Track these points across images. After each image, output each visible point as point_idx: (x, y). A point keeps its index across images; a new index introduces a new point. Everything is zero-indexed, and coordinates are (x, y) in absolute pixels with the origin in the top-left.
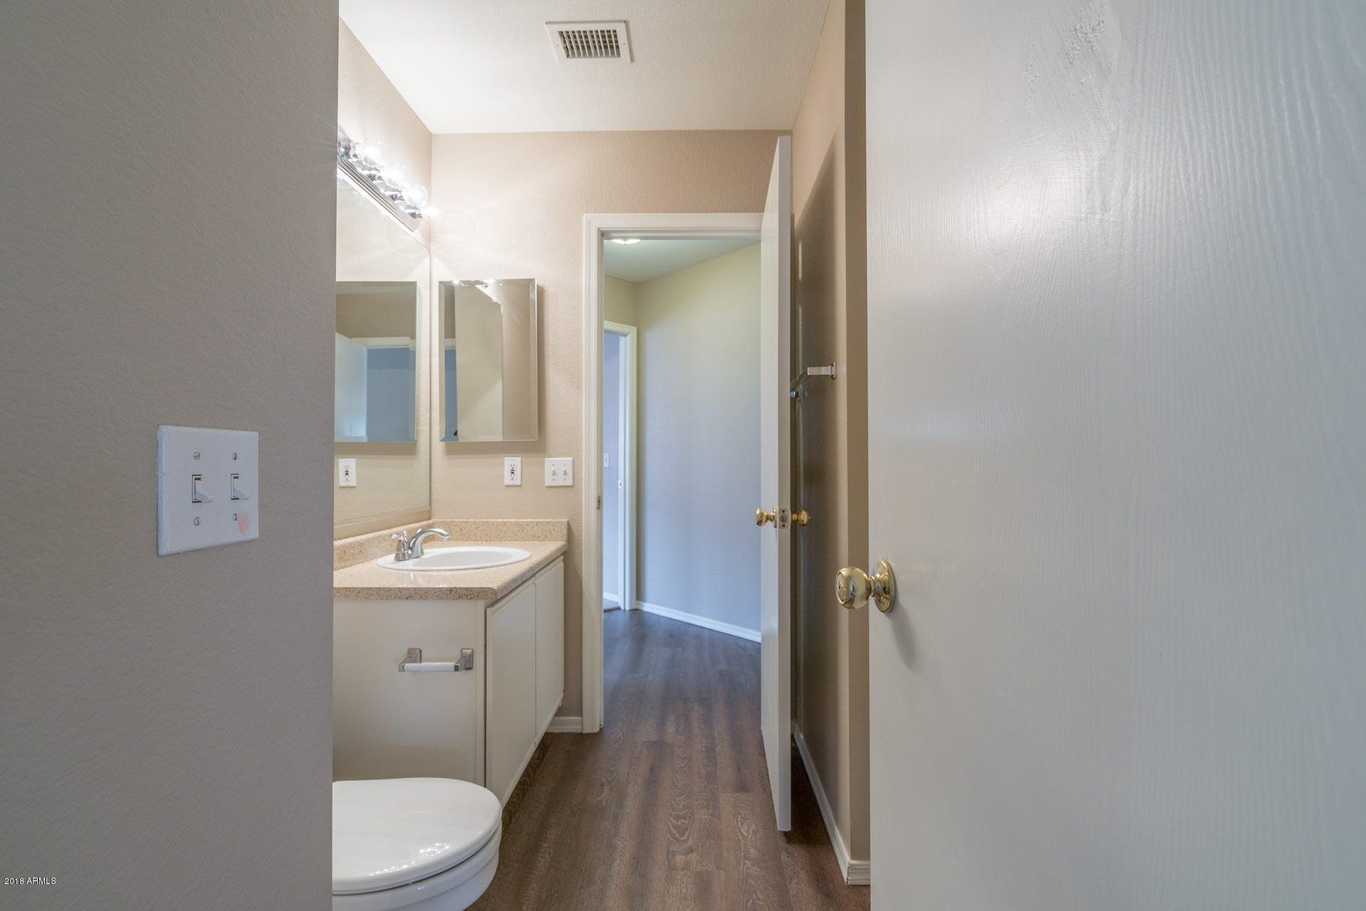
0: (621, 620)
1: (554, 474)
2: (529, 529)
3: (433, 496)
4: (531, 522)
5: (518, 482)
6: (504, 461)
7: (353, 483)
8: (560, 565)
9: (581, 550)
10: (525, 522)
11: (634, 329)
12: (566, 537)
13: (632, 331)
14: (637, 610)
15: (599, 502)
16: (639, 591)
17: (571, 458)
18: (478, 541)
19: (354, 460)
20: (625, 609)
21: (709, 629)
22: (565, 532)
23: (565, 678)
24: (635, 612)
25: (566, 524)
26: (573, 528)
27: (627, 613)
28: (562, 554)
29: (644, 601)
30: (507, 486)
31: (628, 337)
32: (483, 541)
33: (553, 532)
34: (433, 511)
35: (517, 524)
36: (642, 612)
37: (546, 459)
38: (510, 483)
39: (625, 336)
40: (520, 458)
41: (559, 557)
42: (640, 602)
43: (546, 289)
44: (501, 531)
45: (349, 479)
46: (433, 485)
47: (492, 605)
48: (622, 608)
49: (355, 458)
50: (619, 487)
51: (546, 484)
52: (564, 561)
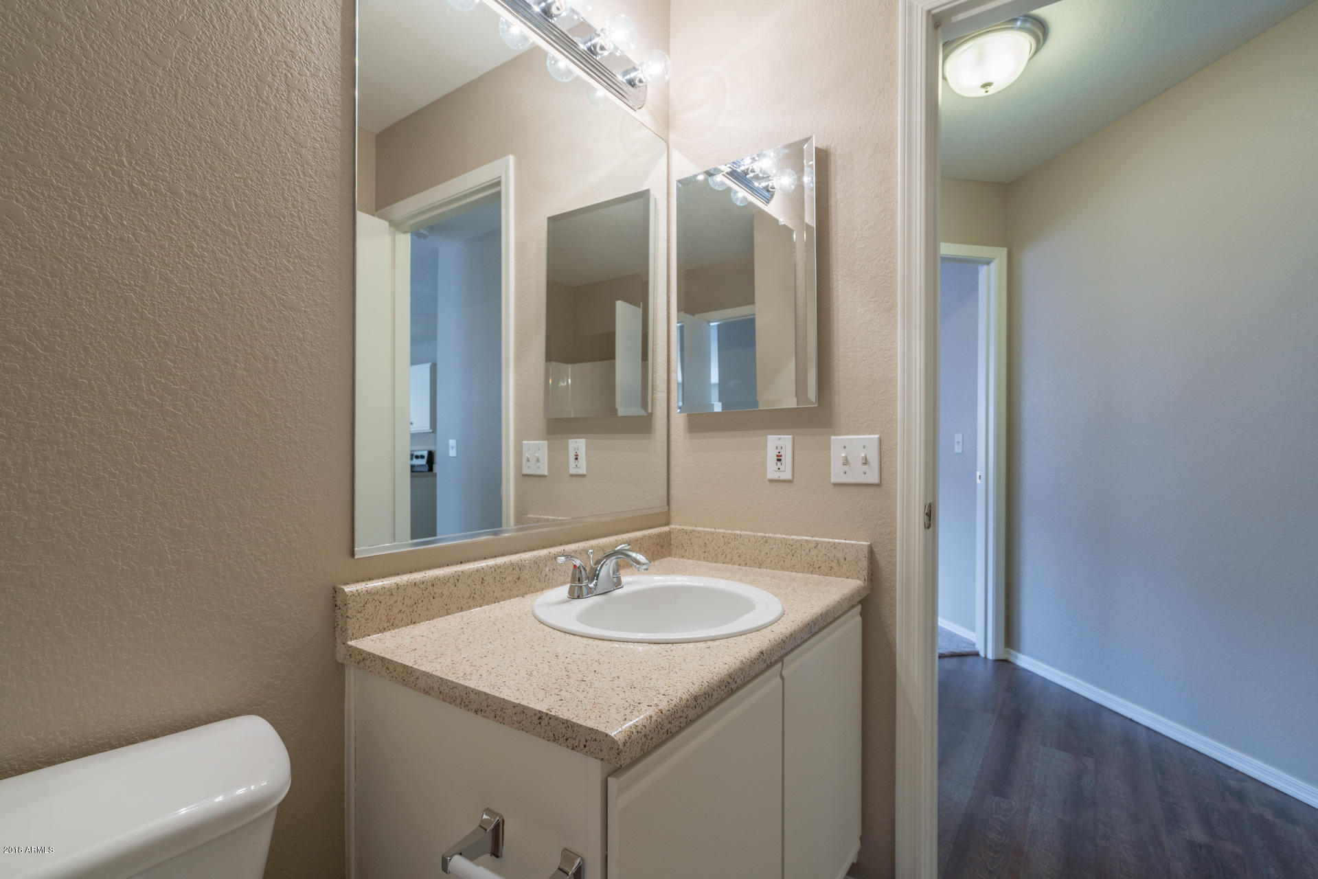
0: (981, 677)
1: (846, 462)
2: (803, 553)
3: (673, 492)
4: (807, 541)
5: (787, 475)
6: (766, 441)
7: (583, 471)
8: (854, 621)
9: (894, 599)
10: (797, 541)
11: (1003, 252)
12: (865, 573)
13: (999, 256)
14: (1006, 661)
15: (930, 515)
16: (1009, 630)
17: (877, 436)
18: (728, 563)
19: (583, 440)
20: (986, 658)
21: (1148, 728)
22: (864, 563)
23: (863, 814)
24: (1003, 665)
25: (866, 551)
26: (878, 557)
27: (990, 665)
28: (859, 602)
29: (1019, 651)
30: (771, 481)
31: (993, 266)
32: (734, 564)
33: (842, 561)
34: (672, 514)
35: (784, 542)
36: (1016, 668)
37: (833, 437)
38: (775, 476)
39: (988, 263)
40: (790, 436)
41: (853, 606)
42: (1013, 652)
43: (832, 151)
44: (760, 551)
45: (579, 465)
46: (672, 477)
47: (617, 771)
48: (982, 654)
49: (586, 438)
50: (978, 481)
51: (834, 480)
52: (862, 614)
